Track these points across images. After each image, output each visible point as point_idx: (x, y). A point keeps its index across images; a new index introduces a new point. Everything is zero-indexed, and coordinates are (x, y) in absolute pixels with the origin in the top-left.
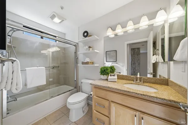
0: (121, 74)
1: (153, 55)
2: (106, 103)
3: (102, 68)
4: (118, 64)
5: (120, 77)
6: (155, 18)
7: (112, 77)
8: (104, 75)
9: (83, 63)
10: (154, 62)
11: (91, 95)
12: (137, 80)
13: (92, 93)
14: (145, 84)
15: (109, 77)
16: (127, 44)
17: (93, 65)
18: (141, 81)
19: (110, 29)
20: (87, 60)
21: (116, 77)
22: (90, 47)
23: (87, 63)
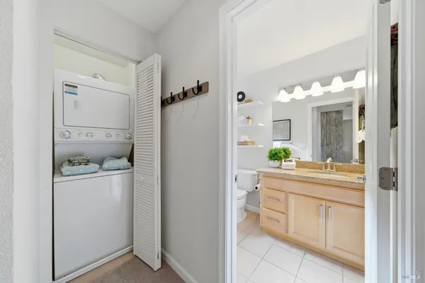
0: (301, 160)
1: (360, 129)
2: (281, 196)
3: (272, 151)
4: (294, 145)
5: (301, 165)
6: (353, 79)
7: (288, 163)
8: (274, 160)
9: (240, 143)
10: (360, 141)
11: (257, 188)
12: (326, 168)
13: (257, 186)
14: (338, 173)
15: (283, 163)
16: (313, 108)
17: (254, 146)
18: (332, 168)
19: (283, 92)
20: (245, 138)
21: (294, 163)
22: (248, 118)
23: (245, 143)
